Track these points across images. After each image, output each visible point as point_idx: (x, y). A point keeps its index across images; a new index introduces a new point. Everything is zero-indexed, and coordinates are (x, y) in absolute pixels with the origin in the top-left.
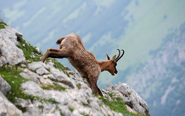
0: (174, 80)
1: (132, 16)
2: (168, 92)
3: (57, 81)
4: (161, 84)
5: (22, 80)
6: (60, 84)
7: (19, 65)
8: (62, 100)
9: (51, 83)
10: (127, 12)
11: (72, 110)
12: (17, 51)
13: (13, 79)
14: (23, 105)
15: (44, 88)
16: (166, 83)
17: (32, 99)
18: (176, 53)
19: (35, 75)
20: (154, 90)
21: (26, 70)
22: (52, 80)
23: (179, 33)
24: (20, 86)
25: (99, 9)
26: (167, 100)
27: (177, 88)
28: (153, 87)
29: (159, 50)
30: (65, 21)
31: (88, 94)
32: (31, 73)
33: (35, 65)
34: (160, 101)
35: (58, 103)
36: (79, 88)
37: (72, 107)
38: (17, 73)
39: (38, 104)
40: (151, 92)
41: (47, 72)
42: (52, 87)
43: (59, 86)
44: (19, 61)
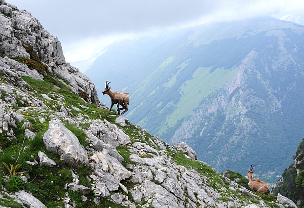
0: (206, 124)
1: (183, 92)
2: (203, 129)
3: (148, 152)
4: (200, 126)
5: (130, 153)
6: (150, 154)
7: (127, 144)
8: (152, 164)
9: (145, 153)
10: (181, 90)
11: (157, 169)
12: (126, 137)
13: (125, 153)
14: (131, 168)
15: (141, 157)
16: (202, 125)
17: (135, 164)
18: (207, 110)
19: (136, 150)
20: (196, 129)
21: (131, 147)
22: (146, 152)
23: (207, 99)
24: (129, 157)
25: (166, 89)
26: (203, 134)
27: (208, 127)
28: (196, 128)
29: (198, 108)
30: (148, 96)
31: (165, 158)
32: (134, 149)
33: (136, 144)
34: (200, 134)
35: (150, 166)
36: (160, 155)
37: (157, 167)
38: (127, 150)
39: (139, 167)
40: (195, 130)
41: (142, 147)
42: (146, 156)
43: (150, 155)
44: (128, 142)
